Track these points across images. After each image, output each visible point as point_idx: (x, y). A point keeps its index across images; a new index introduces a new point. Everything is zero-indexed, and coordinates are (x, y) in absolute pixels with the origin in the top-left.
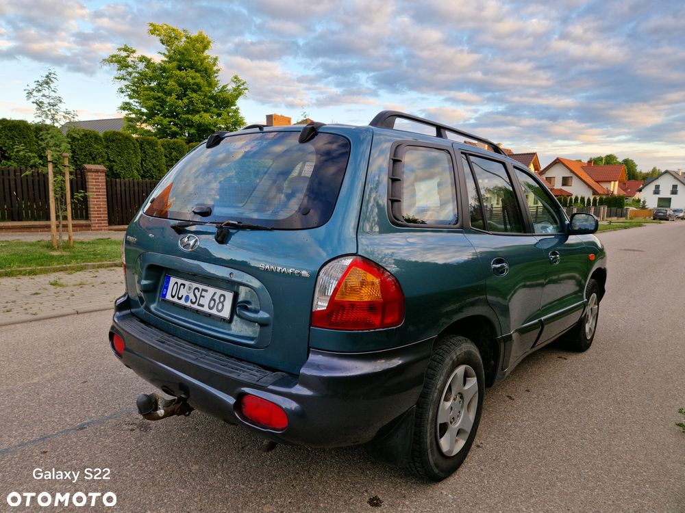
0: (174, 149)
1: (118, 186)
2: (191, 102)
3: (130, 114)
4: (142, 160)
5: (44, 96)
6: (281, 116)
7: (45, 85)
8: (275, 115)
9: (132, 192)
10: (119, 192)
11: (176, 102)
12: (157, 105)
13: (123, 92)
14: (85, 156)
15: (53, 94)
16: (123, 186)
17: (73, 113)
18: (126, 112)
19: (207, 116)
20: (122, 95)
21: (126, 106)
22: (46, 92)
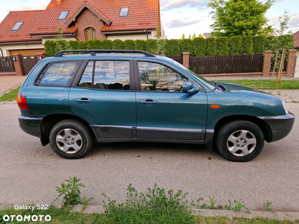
0: (221, 41)
1: (194, 59)
4: (206, 48)
9: (199, 62)
10: (194, 62)
14: (184, 49)
16: (196, 59)
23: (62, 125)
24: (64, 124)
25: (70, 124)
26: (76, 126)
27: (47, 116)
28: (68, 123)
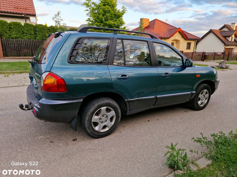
2: (107, 17)
3: (89, 22)
5: (57, 19)
6: (146, 19)
7: (57, 16)
8: (143, 18)
11: (102, 17)
12: (97, 19)
13: (88, 15)
15: (60, 18)
17: (65, 24)
18: (88, 21)
19: (111, 21)
20: (88, 16)
21: (89, 20)
22: (58, 18)
23: (100, 104)
24: (102, 103)
25: (107, 102)
26: (112, 103)
27: (87, 96)
28: (105, 101)
